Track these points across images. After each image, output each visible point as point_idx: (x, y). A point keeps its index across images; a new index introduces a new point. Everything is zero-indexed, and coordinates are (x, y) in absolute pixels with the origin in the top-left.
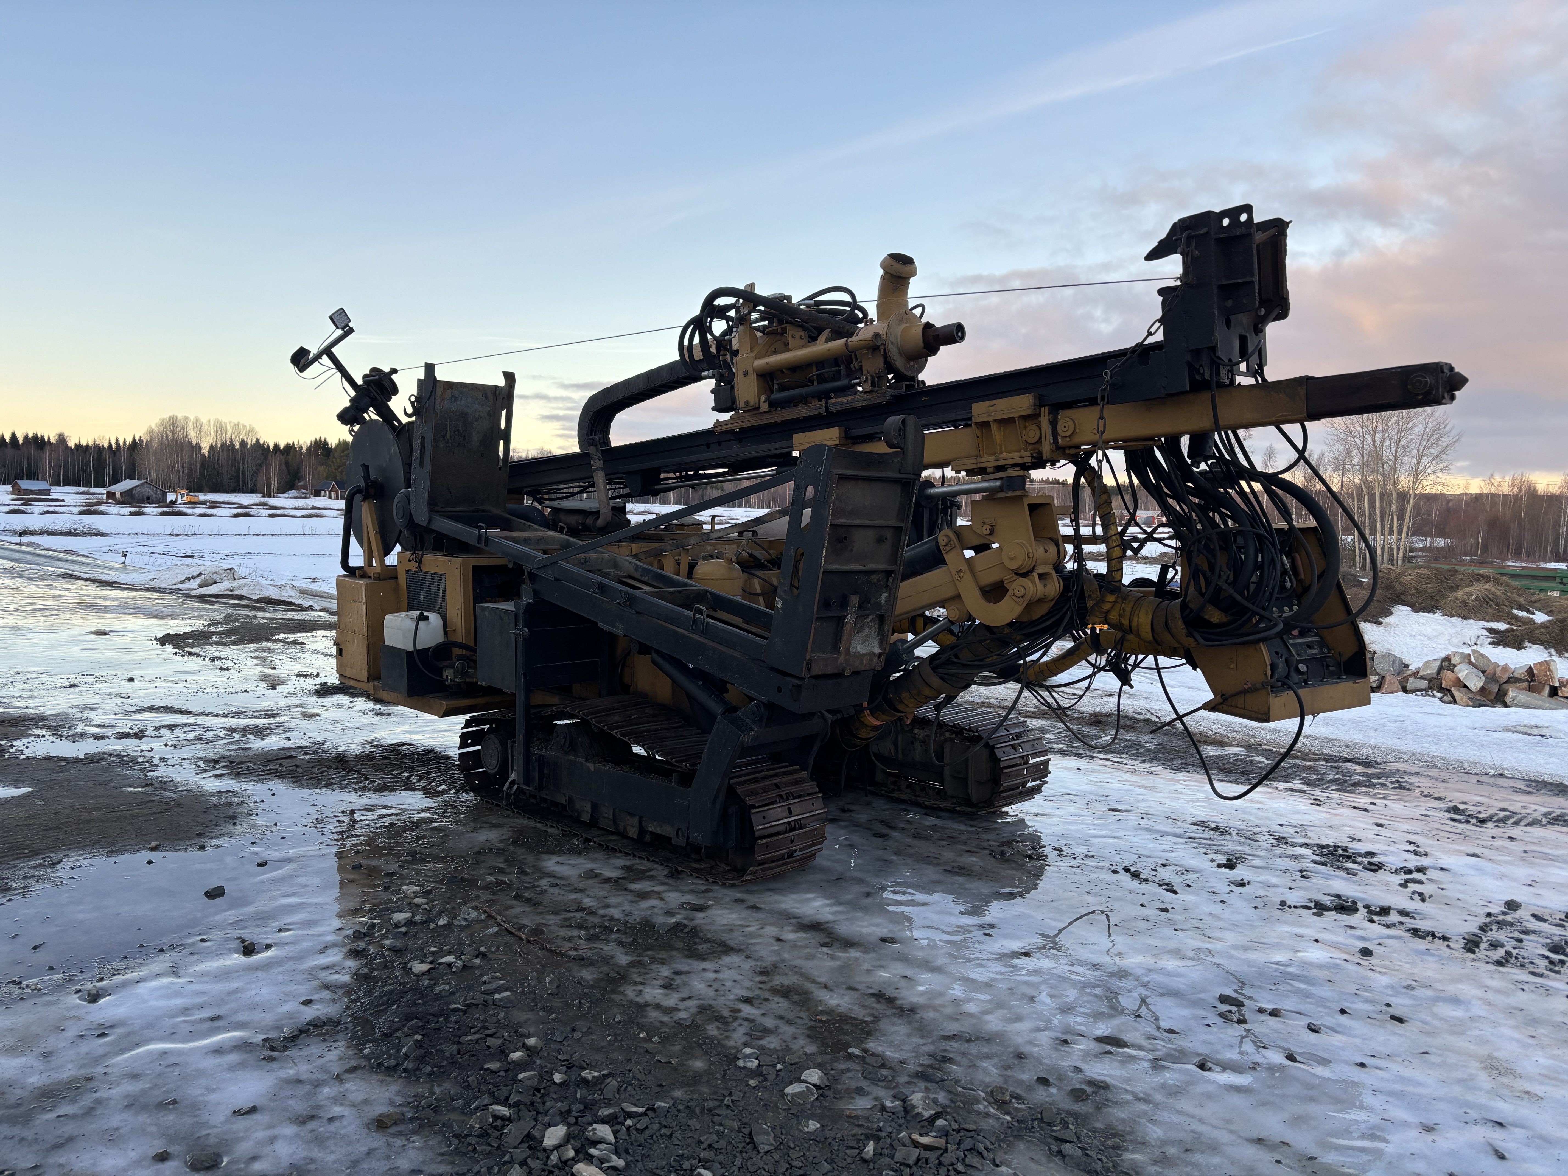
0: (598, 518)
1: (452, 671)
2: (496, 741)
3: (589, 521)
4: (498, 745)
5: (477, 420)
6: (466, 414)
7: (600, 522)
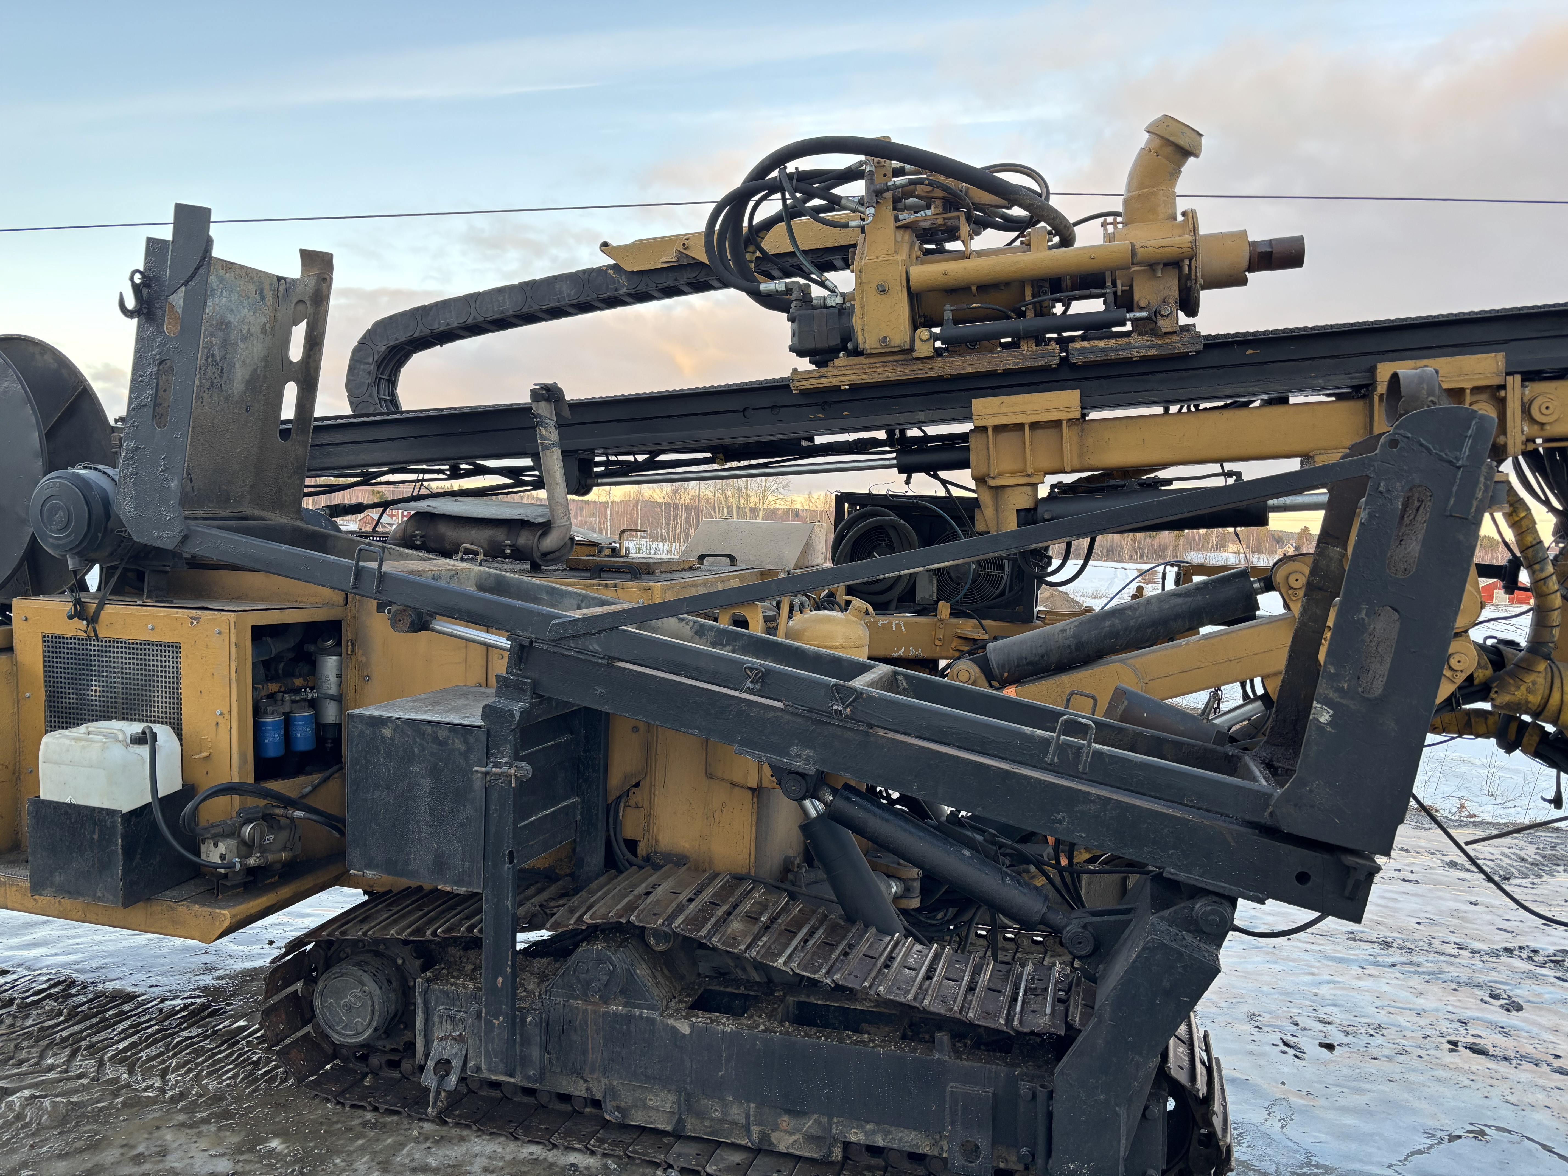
0: (545, 534)
1: (232, 843)
2: (366, 978)
3: (524, 539)
4: (371, 986)
5: (244, 339)
6: (228, 324)
7: (550, 542)
